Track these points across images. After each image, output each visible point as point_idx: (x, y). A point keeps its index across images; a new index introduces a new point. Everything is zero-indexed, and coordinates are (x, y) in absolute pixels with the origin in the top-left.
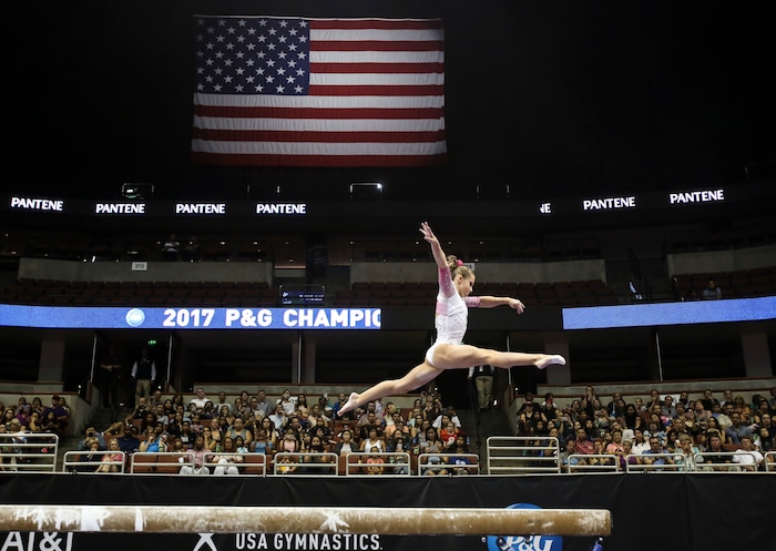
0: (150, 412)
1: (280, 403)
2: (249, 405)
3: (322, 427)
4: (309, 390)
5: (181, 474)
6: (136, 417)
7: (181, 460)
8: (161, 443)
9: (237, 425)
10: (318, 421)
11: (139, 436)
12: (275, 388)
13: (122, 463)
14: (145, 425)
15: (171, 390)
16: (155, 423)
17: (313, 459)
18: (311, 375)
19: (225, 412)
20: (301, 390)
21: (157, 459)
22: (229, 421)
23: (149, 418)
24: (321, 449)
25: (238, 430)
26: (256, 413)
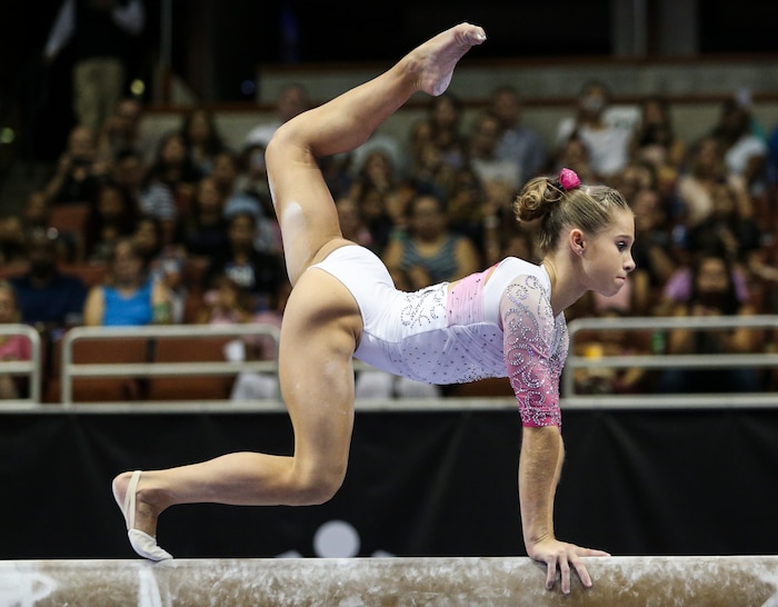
0: (109, 180)
1: (574, 136)
2: (461, 143)
3: (732, 219)
4: (679, 80)
5: (239, 403)
6: (63, 198)
7: (235, 352)
8: (159, 294)
9: (420, 222)
10: (714, 196)
11: (80, 270)
12: (554, 79)
13: (30, 367)
14: (94, 228)
15: (180, 95)
16: (129, 220)
17: (703, 341)
18: (683, 27)
19: (378, 174)
20: (649, 80)
21: (150, 350)
22: (395, 204)
23: (110, 201)
24: (727, 302)
25: (429, 237)
26: (488, 172)
